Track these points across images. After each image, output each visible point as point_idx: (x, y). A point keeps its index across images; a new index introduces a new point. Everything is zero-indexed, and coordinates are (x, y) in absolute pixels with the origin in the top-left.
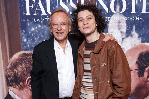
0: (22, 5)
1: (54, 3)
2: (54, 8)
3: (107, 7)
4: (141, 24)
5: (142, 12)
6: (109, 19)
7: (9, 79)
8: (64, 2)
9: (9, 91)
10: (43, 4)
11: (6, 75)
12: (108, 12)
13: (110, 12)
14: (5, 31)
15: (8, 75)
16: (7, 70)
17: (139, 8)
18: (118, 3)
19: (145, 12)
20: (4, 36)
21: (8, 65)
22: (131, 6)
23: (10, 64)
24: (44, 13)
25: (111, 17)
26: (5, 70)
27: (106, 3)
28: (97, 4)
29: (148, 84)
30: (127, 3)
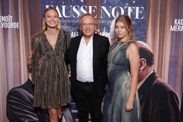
0: (43, 9)
1: (68, 9)
2: (68, 12)
3: (110, 13)
4: (135, 26)
5: (135, 17)
6: (110, 22)
7: (30, 67)
8: (76, 8)
9: (29, 76)
10: (60, 9)
11: (28, 64)
12: (110, 17)
13: (111, 17)
14: (28, 29)
15: (29, 64)
16: (28, 59)
17: (133, 15)
18: (118, 11)
19: (138, 18)
20: (28, 33)
21: (29, 56)
22: (127, 13)
23: (31, 55)
24: (60, 16)
25: (112, 20)
26: (27, 60)
27: (109, 10)
28: (101, 10)
29: (140, 72)
30: (124, 11)
